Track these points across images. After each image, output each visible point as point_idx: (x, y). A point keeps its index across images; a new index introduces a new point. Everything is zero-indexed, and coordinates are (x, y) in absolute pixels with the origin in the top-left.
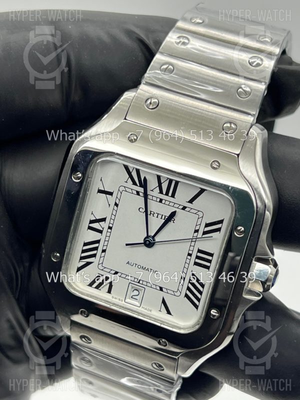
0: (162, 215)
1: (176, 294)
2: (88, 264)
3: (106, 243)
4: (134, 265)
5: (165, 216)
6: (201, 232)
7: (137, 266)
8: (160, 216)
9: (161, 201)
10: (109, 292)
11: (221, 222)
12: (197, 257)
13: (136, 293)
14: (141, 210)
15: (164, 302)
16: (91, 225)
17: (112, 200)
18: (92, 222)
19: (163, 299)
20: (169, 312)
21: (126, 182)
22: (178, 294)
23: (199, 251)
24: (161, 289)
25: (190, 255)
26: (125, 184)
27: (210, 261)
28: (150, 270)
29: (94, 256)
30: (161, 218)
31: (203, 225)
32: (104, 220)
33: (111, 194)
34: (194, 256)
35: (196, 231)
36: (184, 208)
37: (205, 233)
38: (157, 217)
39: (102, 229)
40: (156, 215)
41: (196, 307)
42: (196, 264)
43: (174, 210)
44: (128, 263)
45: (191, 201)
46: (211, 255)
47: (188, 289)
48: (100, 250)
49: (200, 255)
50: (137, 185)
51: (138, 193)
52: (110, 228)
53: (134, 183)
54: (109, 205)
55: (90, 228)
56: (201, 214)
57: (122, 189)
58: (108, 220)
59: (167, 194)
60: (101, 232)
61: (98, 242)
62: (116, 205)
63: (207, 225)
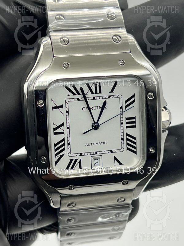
0: (98, 107)
1: (121, 150)
2: (62, 156)
3: (69, 138)
4: (91, 144)
5: (100, 107)
6: (124, 107)
7: (92, 144)
8: (96, 108)
9: (94, 98)
10: (80, 167)
11: (133, 96)
12: (127, 123)
13: (96, 161)
14: (84, 109)
15: (116, 159)
16: (55, 132)
17: (63, 110)
18: (55, 129)
19: (115, 157)
20: (120, 164)
21: (69, 95)
22: (123, 149)
23: (127, 119)
24: (112, 152)
25: (122, 123)
26: (69, 97)
27: (134, 122)
28: (101, 143)
29: (64, 149)
30: (98, 109)
31: (124, 102)
32: (62, 125)
33: (61, 107)
34: (125, 123)
35: (121, 108)
36: (109, 97)
37: (126, 107)
38: (95, 109)
39: (63, 131)
40: (94, 108)
41: (135, 153)
42: (127, 127)
43: (104, 100)
44: (86, 145)
45: (112, 91)
46: (134, 118)
47: (128, 144)
48: (66, 144)
49: (128, 121)
50: (76, 95)
51: (78, 99)
52: (68, 128)
53: (74, 94)
54: (63, 114)
55: (55, 134)
56: (120, 96)
57: (67, 101)
58: (65, 124)
59: (96, 93)
60: (63, 133)
61: (63, 140)
62: (67, 112)
63: (126, 101)
